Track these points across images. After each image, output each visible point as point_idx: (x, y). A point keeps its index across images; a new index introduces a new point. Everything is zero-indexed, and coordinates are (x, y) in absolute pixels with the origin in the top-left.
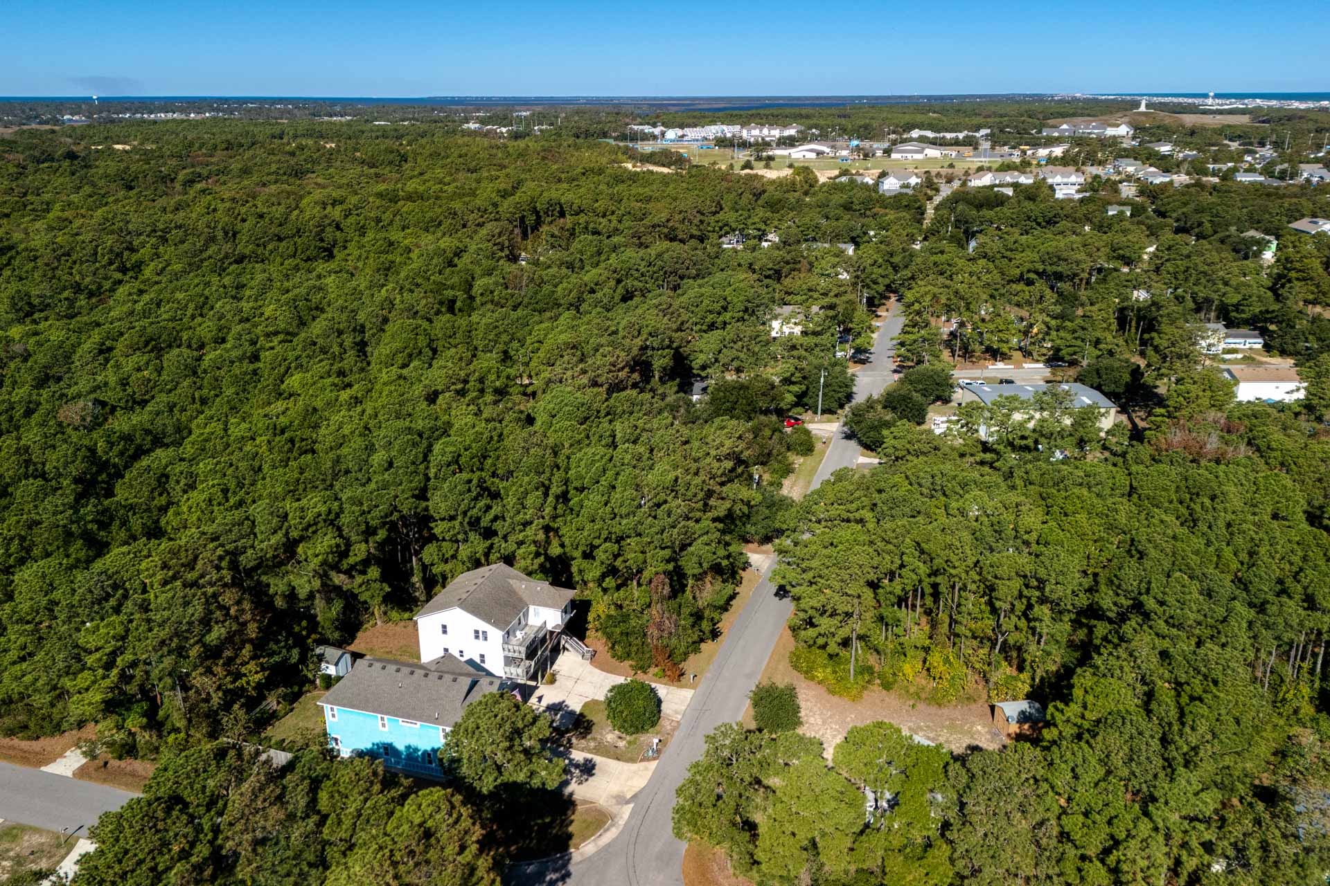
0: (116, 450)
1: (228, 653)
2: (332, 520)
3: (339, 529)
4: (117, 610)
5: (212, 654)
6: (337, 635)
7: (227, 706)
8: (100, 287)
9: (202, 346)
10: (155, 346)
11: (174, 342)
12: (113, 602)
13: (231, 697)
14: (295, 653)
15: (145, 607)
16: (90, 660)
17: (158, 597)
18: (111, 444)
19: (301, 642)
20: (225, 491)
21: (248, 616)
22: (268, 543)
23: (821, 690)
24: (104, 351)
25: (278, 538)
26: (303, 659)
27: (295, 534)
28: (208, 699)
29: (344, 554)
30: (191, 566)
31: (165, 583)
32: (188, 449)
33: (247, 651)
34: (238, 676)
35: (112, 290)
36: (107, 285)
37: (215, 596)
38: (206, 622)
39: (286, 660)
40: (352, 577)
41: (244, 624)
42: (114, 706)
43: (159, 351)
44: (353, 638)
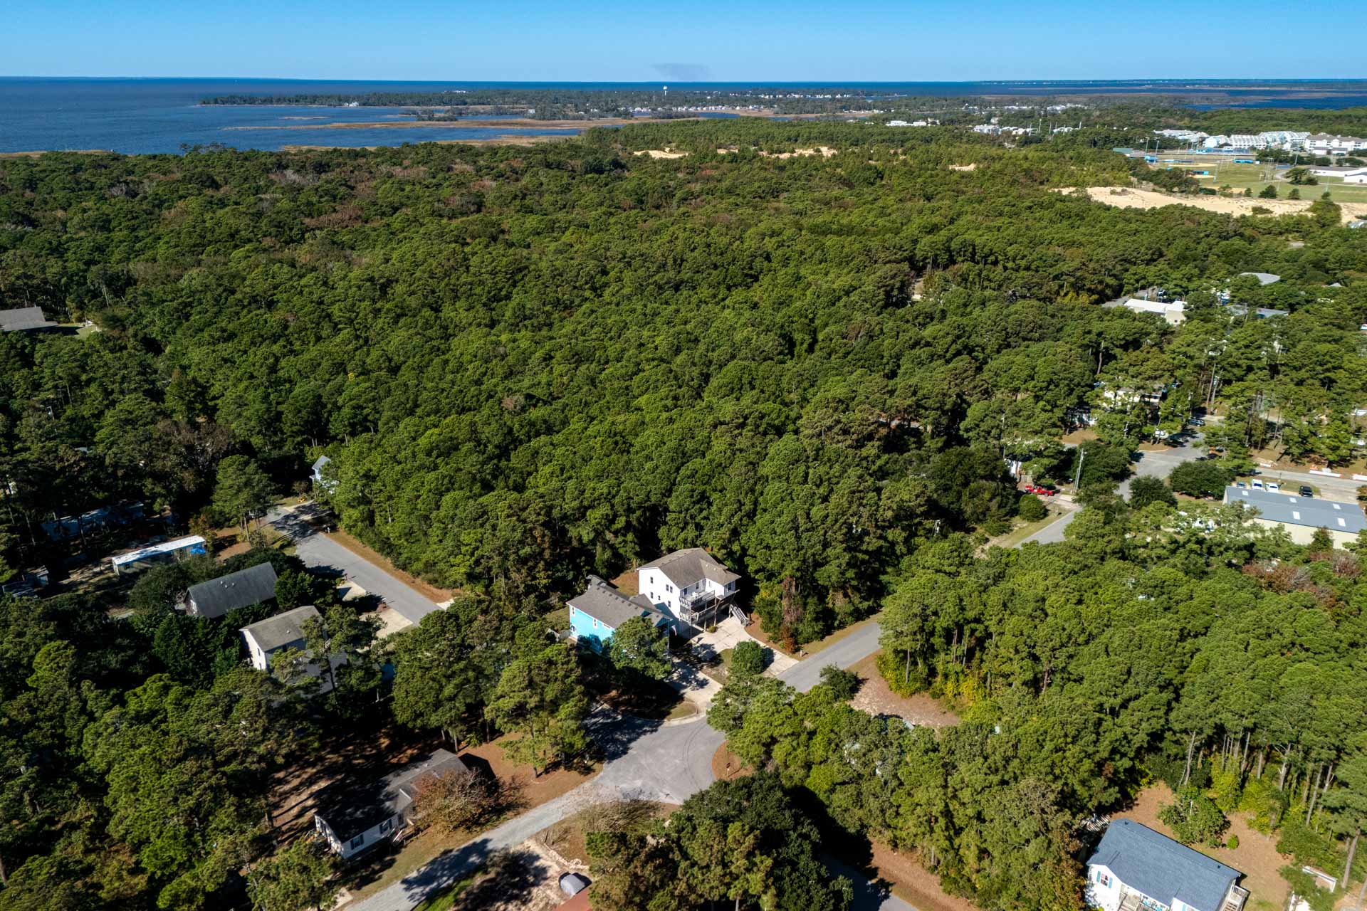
0: (523, 431)
1: (530, 564)
2: (609, 498)
3: (613, 506)
4: (482, 525)
5: (522, 561)
6: (604, 571)
7: (527, 594)
8: (572, 302)
9: (607, 362)
10: (578, 359)
11: (589, 359)
12: (480, 521)
13: (530, 589)
14: (571, 574)
15: (494, 527)
16: (463, 549)
17: (502, 524)
18: (522, 426)
19: (578, 569)
20: (562, 470)
21: (546, 545)
22: (570, 505)
23: (885, 685)
24: (548, 358)
25: (575, 504)
26: (575, 578)
27: (586, 503)
28: (517, 587)
29: (612, 521)
30: (524, 509)
31: (508, 516)
32: (558, 438)
33: (541, 565)
34: (534, 578)
35: (580, 305)
36: (577, 301)
37: (531, 530)
38: (522, 542)
39: (564, 577)
40: (616, 536)
41: (543, 550)
42: (472, 577)
43: (579, 362)
44: (617, 575)
